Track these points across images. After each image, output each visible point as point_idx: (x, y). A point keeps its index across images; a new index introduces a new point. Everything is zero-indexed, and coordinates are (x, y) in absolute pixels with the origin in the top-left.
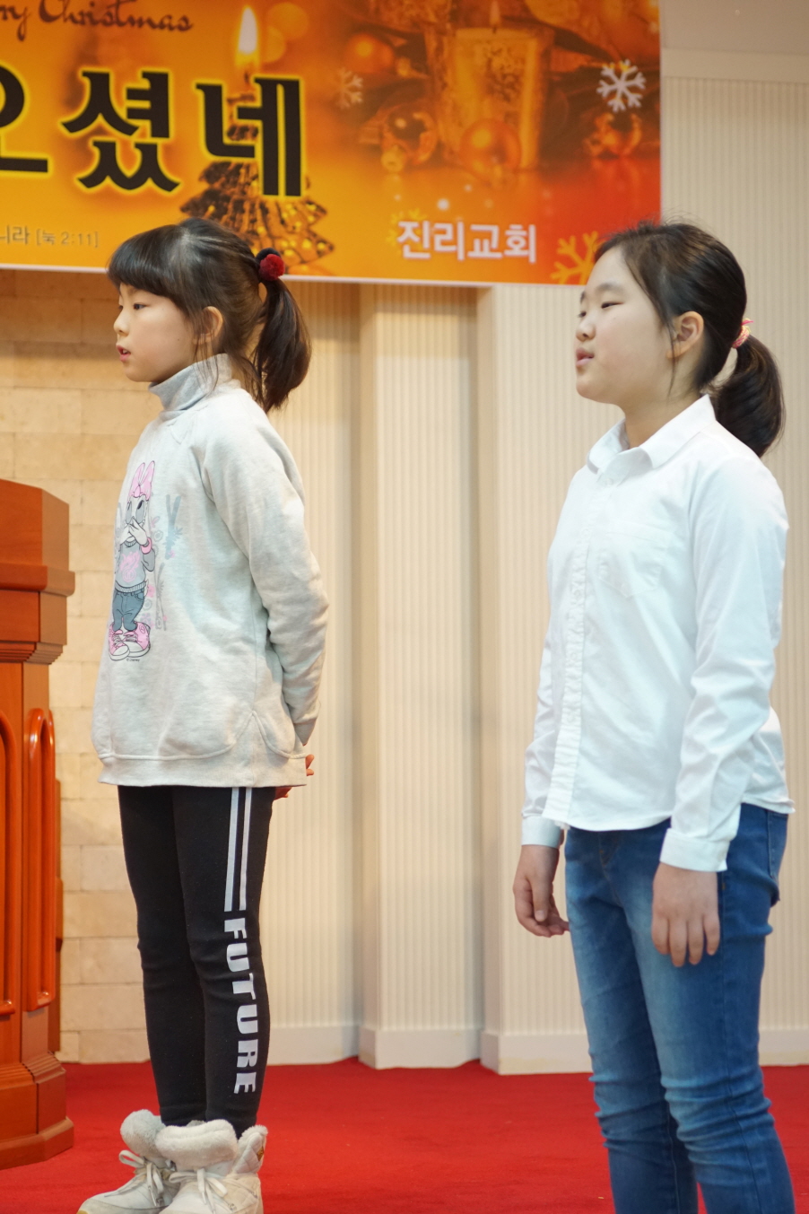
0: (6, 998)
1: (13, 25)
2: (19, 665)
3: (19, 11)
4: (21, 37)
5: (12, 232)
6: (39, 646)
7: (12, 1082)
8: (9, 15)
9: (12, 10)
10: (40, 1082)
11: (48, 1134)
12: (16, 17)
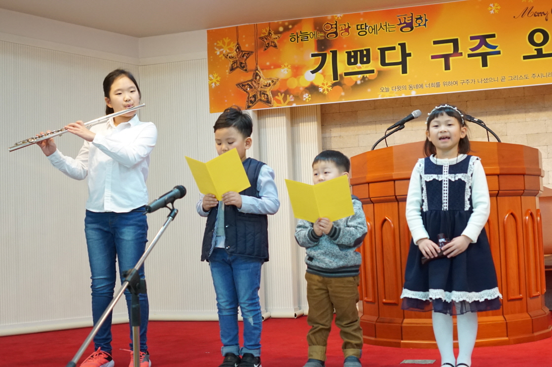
0: (520, 294)
1: (544, 17)
2: (519, 197)
3: (545, 13)
4: (547, 20)
5: (548, 74)
6: (525, 191)
7: (522, 318)
8: (543, 14)
9: (543, 13)
10: (533, 318)
11: (536, 334)
12: (545, 14)
